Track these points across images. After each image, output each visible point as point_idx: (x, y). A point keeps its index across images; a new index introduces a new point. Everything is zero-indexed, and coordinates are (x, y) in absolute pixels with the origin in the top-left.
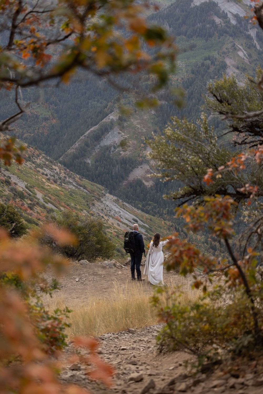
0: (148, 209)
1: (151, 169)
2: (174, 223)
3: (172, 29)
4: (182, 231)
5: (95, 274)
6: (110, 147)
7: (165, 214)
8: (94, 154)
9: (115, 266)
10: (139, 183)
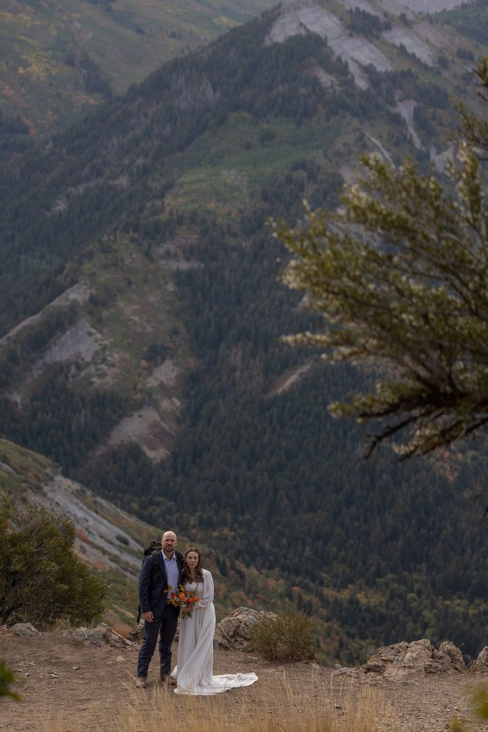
0: (155, 514)
1: (162, 419)
2: (214, 548)
3: (218, 94)
4: (233, 568)
5: (53, 662)
6: (68, 366)
7: (194, 527)
8: (29, 380)
9: (108, 642)
10: (133, 452)
